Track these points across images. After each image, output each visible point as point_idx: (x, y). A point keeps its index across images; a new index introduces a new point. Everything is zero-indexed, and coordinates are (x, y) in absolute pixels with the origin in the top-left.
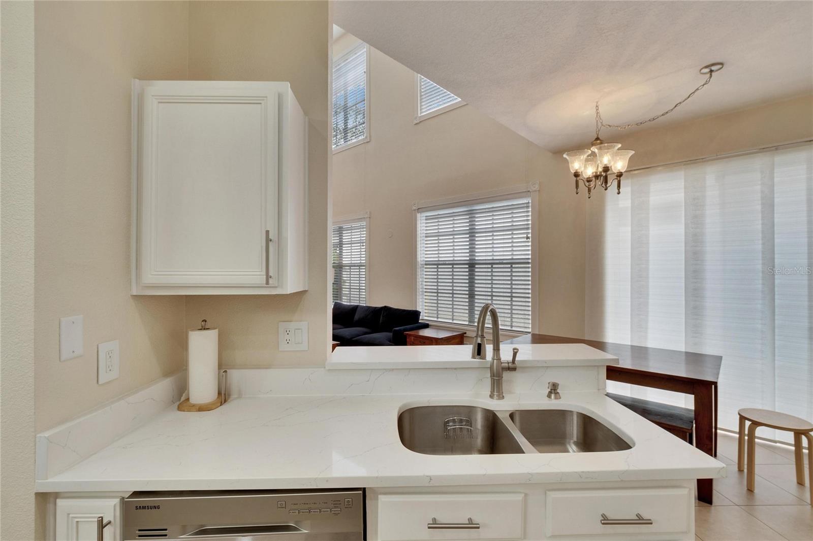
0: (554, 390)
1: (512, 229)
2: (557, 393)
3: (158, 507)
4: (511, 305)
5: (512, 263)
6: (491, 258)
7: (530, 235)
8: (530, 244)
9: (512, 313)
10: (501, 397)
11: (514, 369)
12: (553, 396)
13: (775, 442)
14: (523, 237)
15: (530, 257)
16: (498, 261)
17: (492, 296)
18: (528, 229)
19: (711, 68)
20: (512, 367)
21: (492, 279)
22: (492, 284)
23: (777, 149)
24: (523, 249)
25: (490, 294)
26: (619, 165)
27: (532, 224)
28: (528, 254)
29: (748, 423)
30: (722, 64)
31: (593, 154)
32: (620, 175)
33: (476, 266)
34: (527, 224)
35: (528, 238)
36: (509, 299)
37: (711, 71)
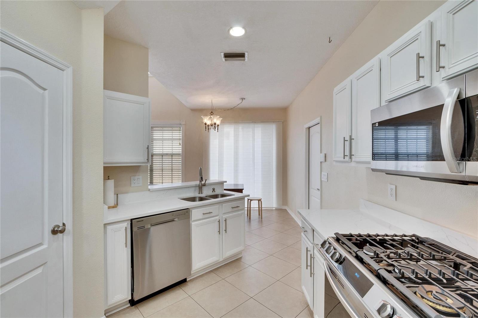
0: (214, 190)
1: (172, 140)
2: (214, 191)
3: (143, 221)
4: (172, 173)
5: (172, 155)
6: (162, 152)
7: (181, 143)
8: (181, 147)
9: (172, 177)
10: (202, 193)
11: (205, 185)
12: (214, 192)
13: (254, 208)
14: (178, 144)
15: (181, 152)
16: (165, 154)
17: (162, 170)
18: (180, 140)
19: (243, 99)
20: (204, 185)
21: (162, 162)
22: (162, 164)
23: (255, 123)
24: (178, 149)
25: (161, 169)
26: (218, 122)
27: (182, 138)
28: (180, 151)
29: (249, 201)
30: (245, 99)
31: (211, 117)
32: (218, 126)
33: (154, 156)
34: (180, 138)
35: (180, 144)
36: (171, 171)
37: (242, 100)
